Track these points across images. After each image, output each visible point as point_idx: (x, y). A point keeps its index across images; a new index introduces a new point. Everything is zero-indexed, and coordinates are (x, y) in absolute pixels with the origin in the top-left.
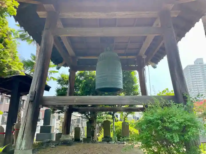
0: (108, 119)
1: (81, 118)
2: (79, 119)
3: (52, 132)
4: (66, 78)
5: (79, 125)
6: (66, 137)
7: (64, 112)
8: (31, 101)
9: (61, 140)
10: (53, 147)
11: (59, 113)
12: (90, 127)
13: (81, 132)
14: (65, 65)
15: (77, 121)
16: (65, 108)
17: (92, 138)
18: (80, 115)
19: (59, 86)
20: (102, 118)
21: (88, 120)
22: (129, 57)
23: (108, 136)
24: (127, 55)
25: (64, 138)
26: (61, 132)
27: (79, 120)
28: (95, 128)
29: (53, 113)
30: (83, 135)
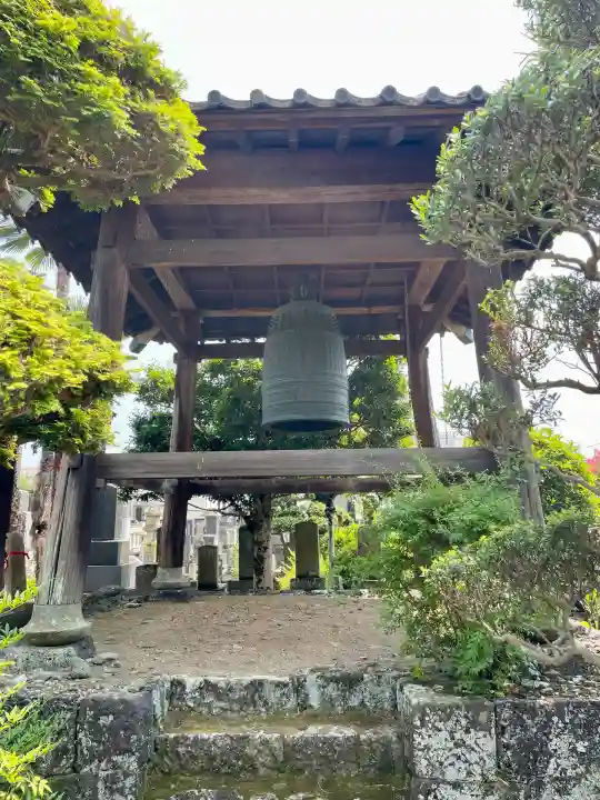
0: (313, 517)
1: (219, 514)
2: (215, 518)
3: (122, 562)
4: (164, 383)
5: (212, 539)
6: (171, 576)
7: (162, 495)
8: (74, 469)
9: (156, 586)
10: (130, 607)
11: (144, 498)
12: (249, 545)
13: (219, 563)
14: (160, 338)
15: (204, 524)
16: (166, 485)
17: (255, 580)
18: (214, 505)
19: (143, 410)
20: (294, 514)
21: (243, 523)
22: (375, 310)
23: (311, 573)
24: (371, 302)
25: (164, 577)
26: (154, 562)
27: (211, 520)
28: (266, 548)
29: (126, 498)
30: (228, 573)
